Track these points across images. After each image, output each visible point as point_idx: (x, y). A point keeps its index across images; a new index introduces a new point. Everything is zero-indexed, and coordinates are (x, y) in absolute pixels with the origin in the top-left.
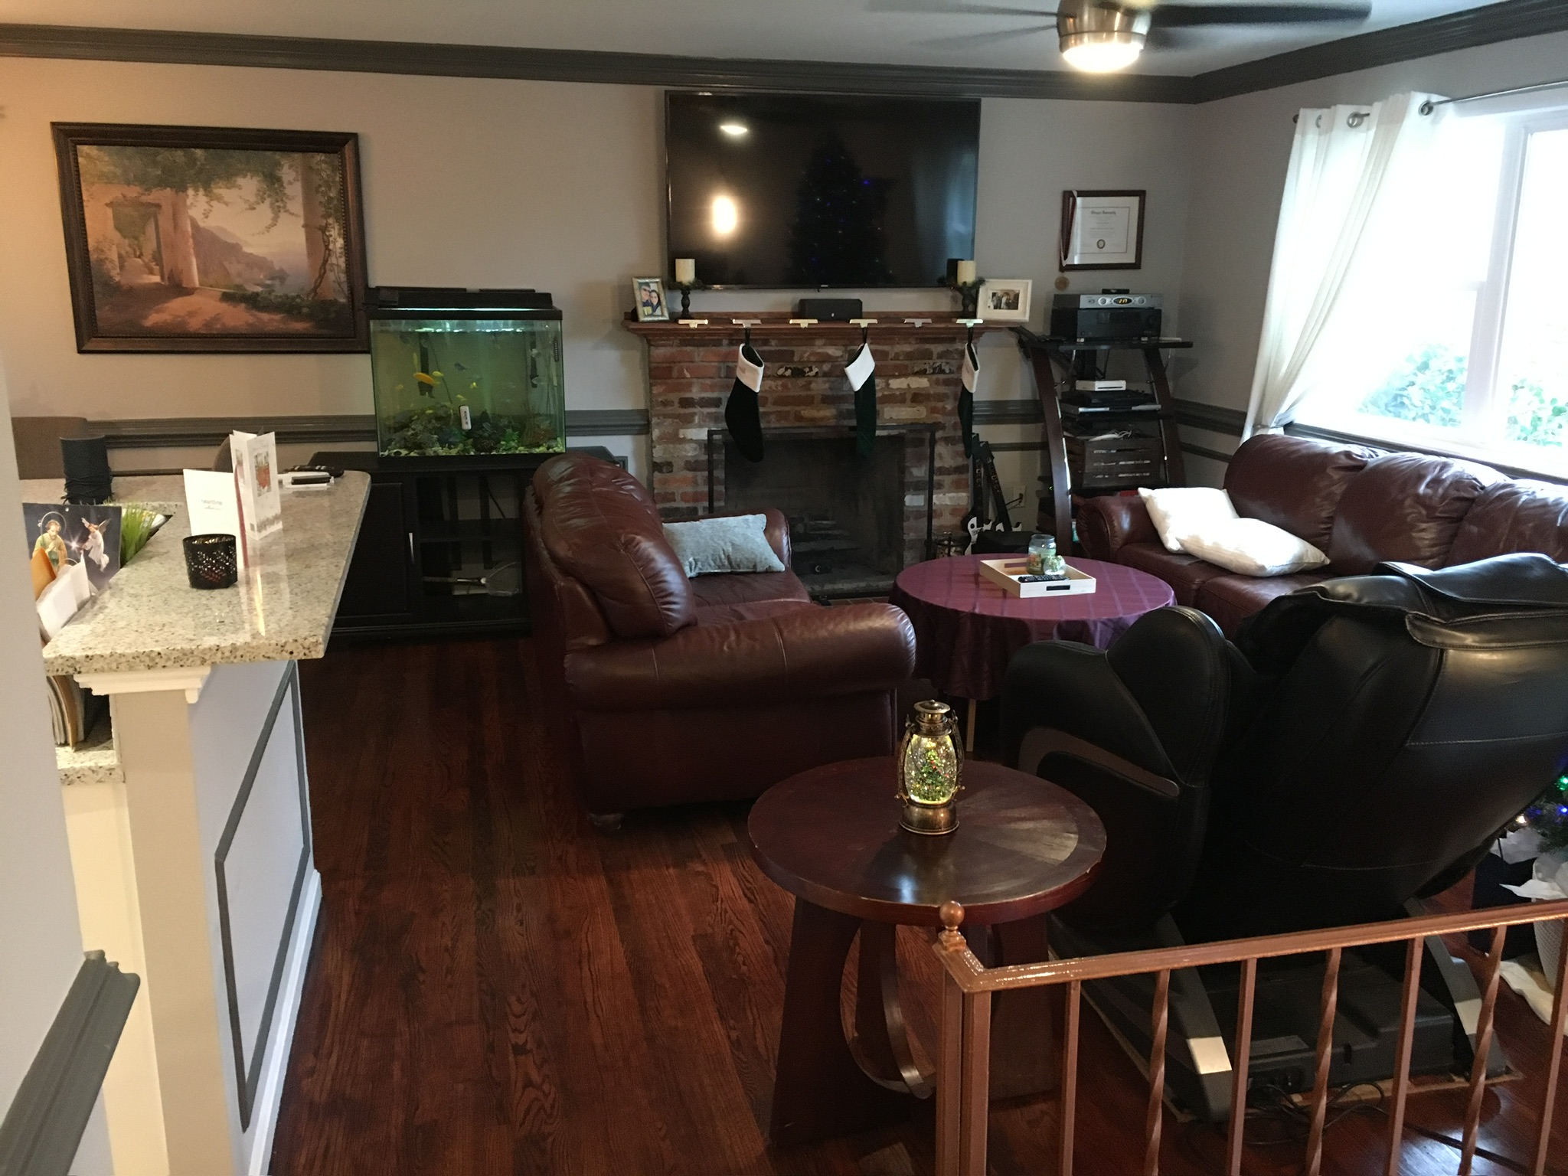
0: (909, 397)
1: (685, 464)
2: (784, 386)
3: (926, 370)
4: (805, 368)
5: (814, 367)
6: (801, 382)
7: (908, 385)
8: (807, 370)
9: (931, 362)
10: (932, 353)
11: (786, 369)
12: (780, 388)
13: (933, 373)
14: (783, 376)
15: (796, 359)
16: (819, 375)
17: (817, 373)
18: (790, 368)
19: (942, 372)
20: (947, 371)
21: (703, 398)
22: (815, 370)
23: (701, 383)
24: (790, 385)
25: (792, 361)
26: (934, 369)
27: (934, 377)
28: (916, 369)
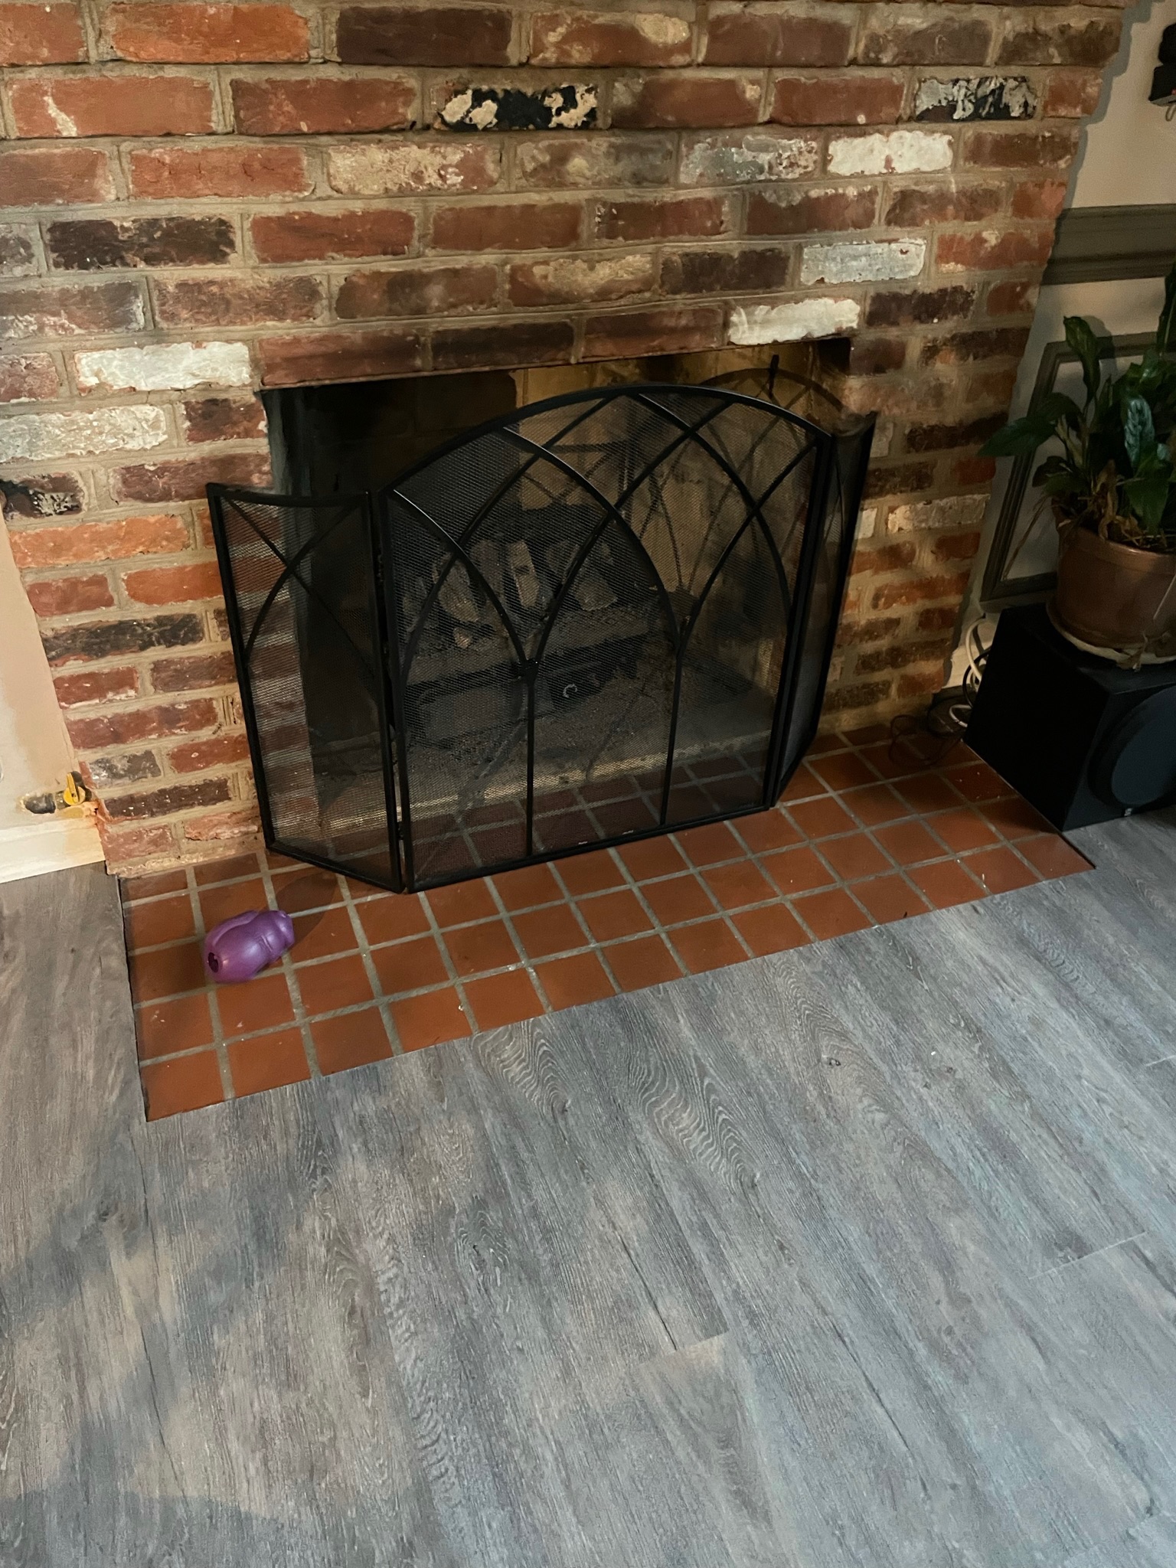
0: (882, 206)
1: (125, 482)
2: (472, 171)
3: (952, 107)
4: (546, 93)
5: (580, 89)
6: (532, 150)
7: (888, 162)
8: (556, 101)
9: (973, 73)
10: (985, 39)
11: (478, 98)
12: (455, 179)
13: (975, 117)
14: (464, 128)
15: (515, 53)
16: (600, 123)
17: (592, 114)
18: (492, 95)
19: (1001, 112)
20: (1016, 112)
21: (154, 223)
22: (586, 102)
23: (136, 160)
24: (491, 169)
25: (499, 64)
26: (979, 103)
27: (970, 131)
28: (925, 103)
